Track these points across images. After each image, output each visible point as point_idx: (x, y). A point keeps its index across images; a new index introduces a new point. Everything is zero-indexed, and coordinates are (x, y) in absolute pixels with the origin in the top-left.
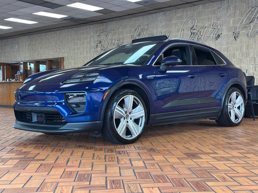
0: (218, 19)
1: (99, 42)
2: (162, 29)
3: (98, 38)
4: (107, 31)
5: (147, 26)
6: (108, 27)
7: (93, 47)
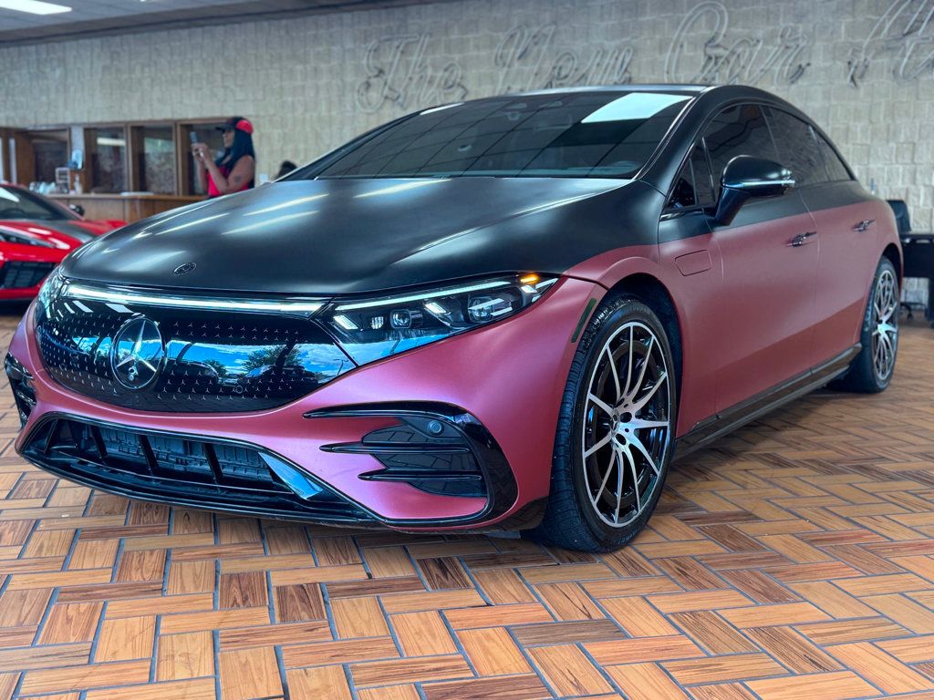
0: (800, 17)
1: (376, 72)
2: (607, 39)
3: (371, 59)
4: (406, 38)
5: (553, 27)
6: (410, 21)
7: (354, 88)
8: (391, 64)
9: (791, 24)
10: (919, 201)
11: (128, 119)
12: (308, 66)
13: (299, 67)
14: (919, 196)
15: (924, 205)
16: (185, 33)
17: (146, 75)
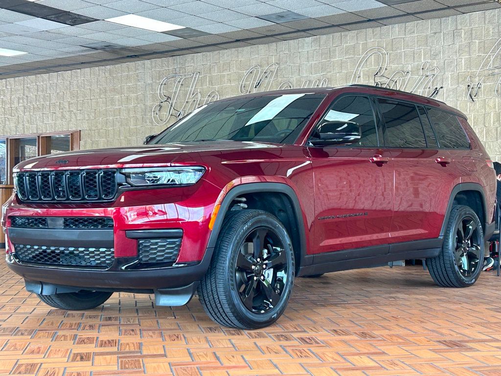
0: (435, 56)
1: (166, 99)
2: (312, 74)
3: (162, 90)
4: (185, 75)
5: (277, 66)
6: (187, 65)
7: (152, 110)
9: (430, 61)
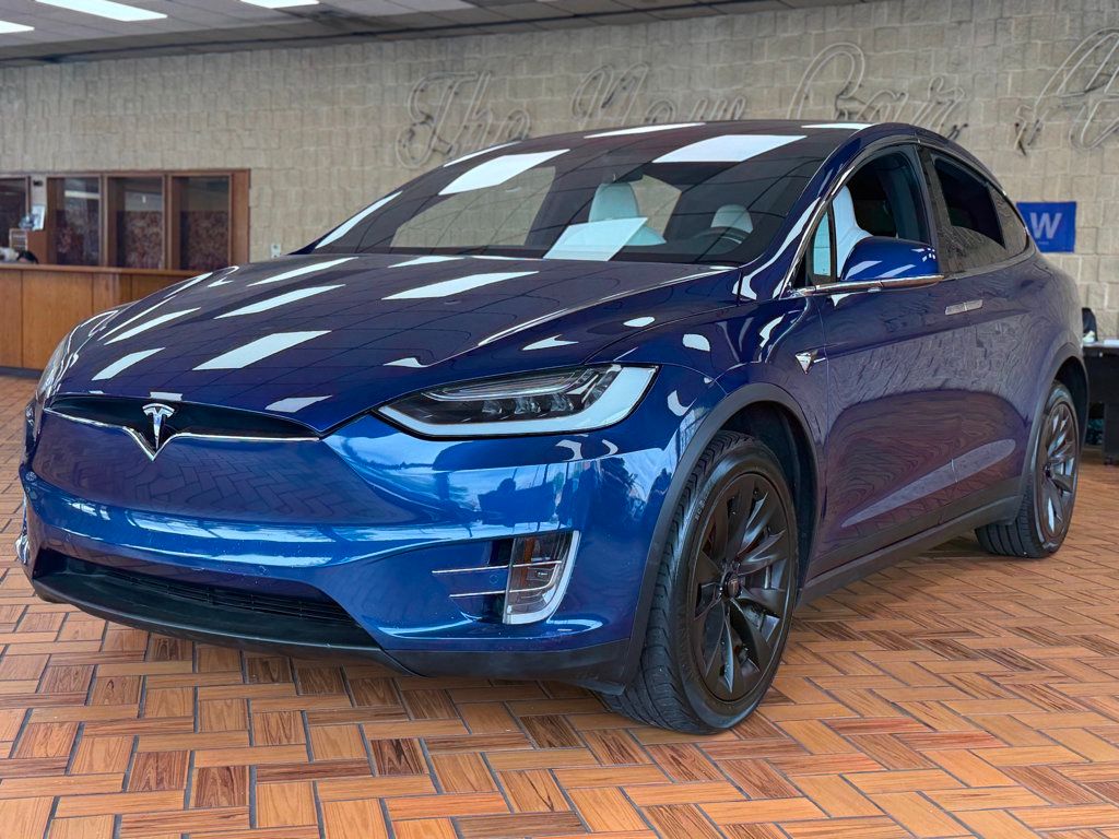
0: (957, 65)
1: (422, 118)
2: (714, 87)
3: (416, 101)
4: (463, 76)
5: (647, 69)
6: (466, 56)
7: (395, 138)
8: (442, 109)
9: (946, 74)
10: (1102, 302)
11: (104, 168)
12: (336, 107)
13: (325, 109)
14: (1102, 296)
15: (1109, 307)
16: (181, 60)
17: (129, 112)
